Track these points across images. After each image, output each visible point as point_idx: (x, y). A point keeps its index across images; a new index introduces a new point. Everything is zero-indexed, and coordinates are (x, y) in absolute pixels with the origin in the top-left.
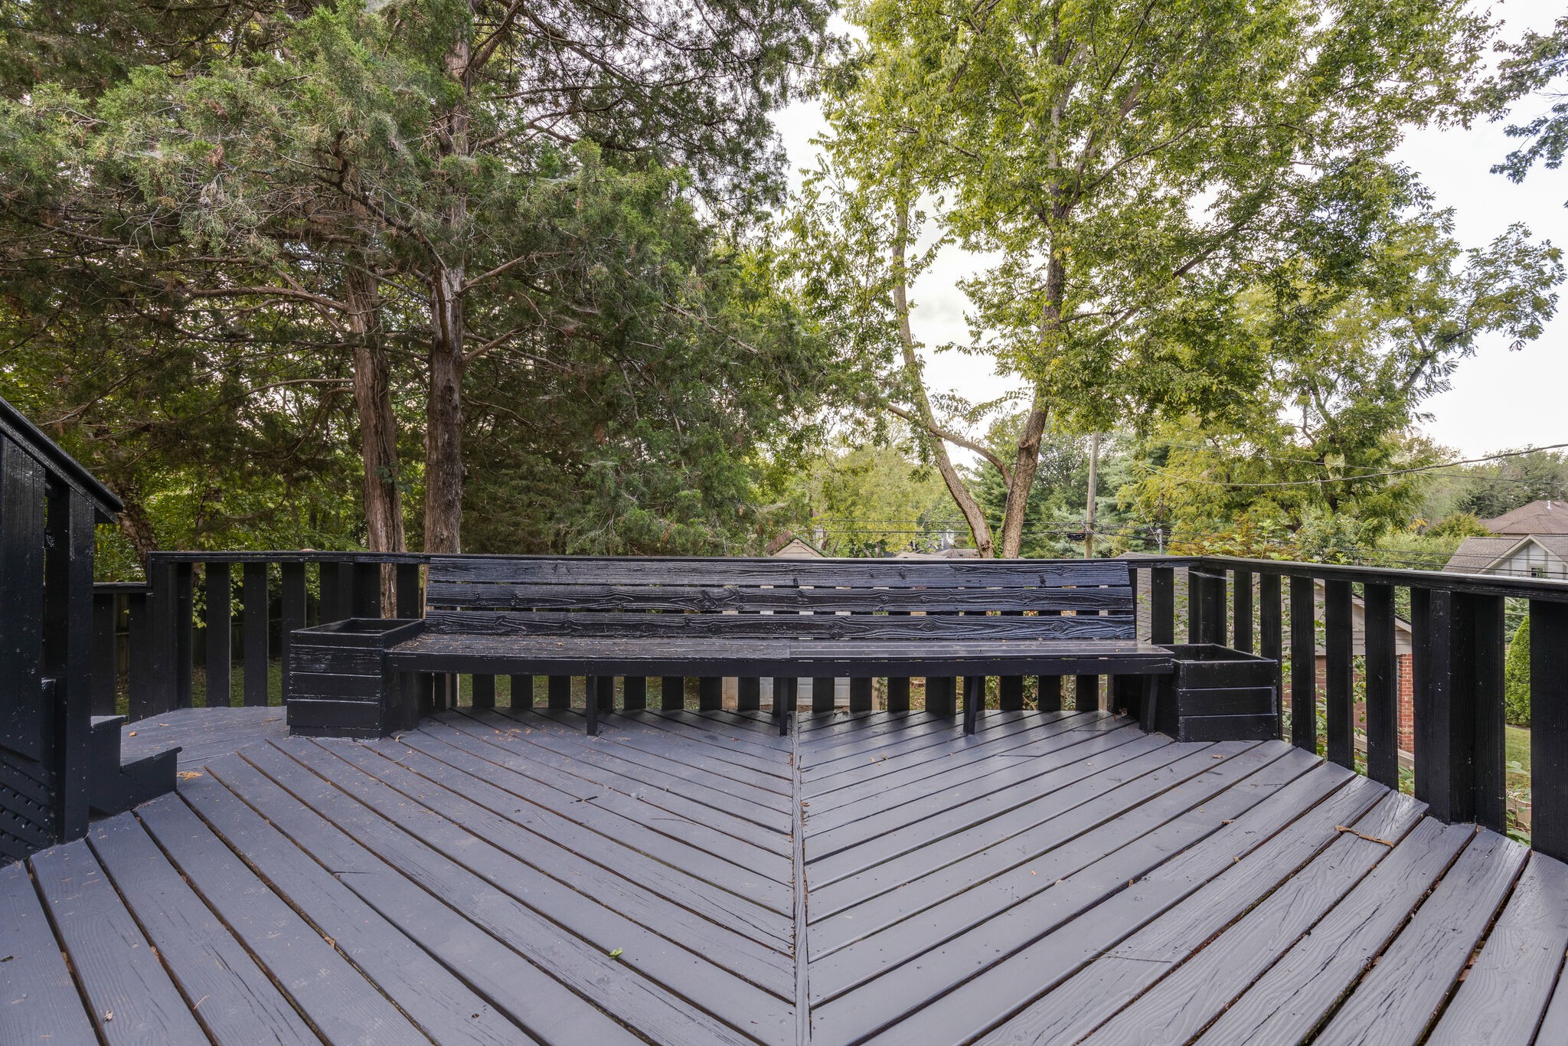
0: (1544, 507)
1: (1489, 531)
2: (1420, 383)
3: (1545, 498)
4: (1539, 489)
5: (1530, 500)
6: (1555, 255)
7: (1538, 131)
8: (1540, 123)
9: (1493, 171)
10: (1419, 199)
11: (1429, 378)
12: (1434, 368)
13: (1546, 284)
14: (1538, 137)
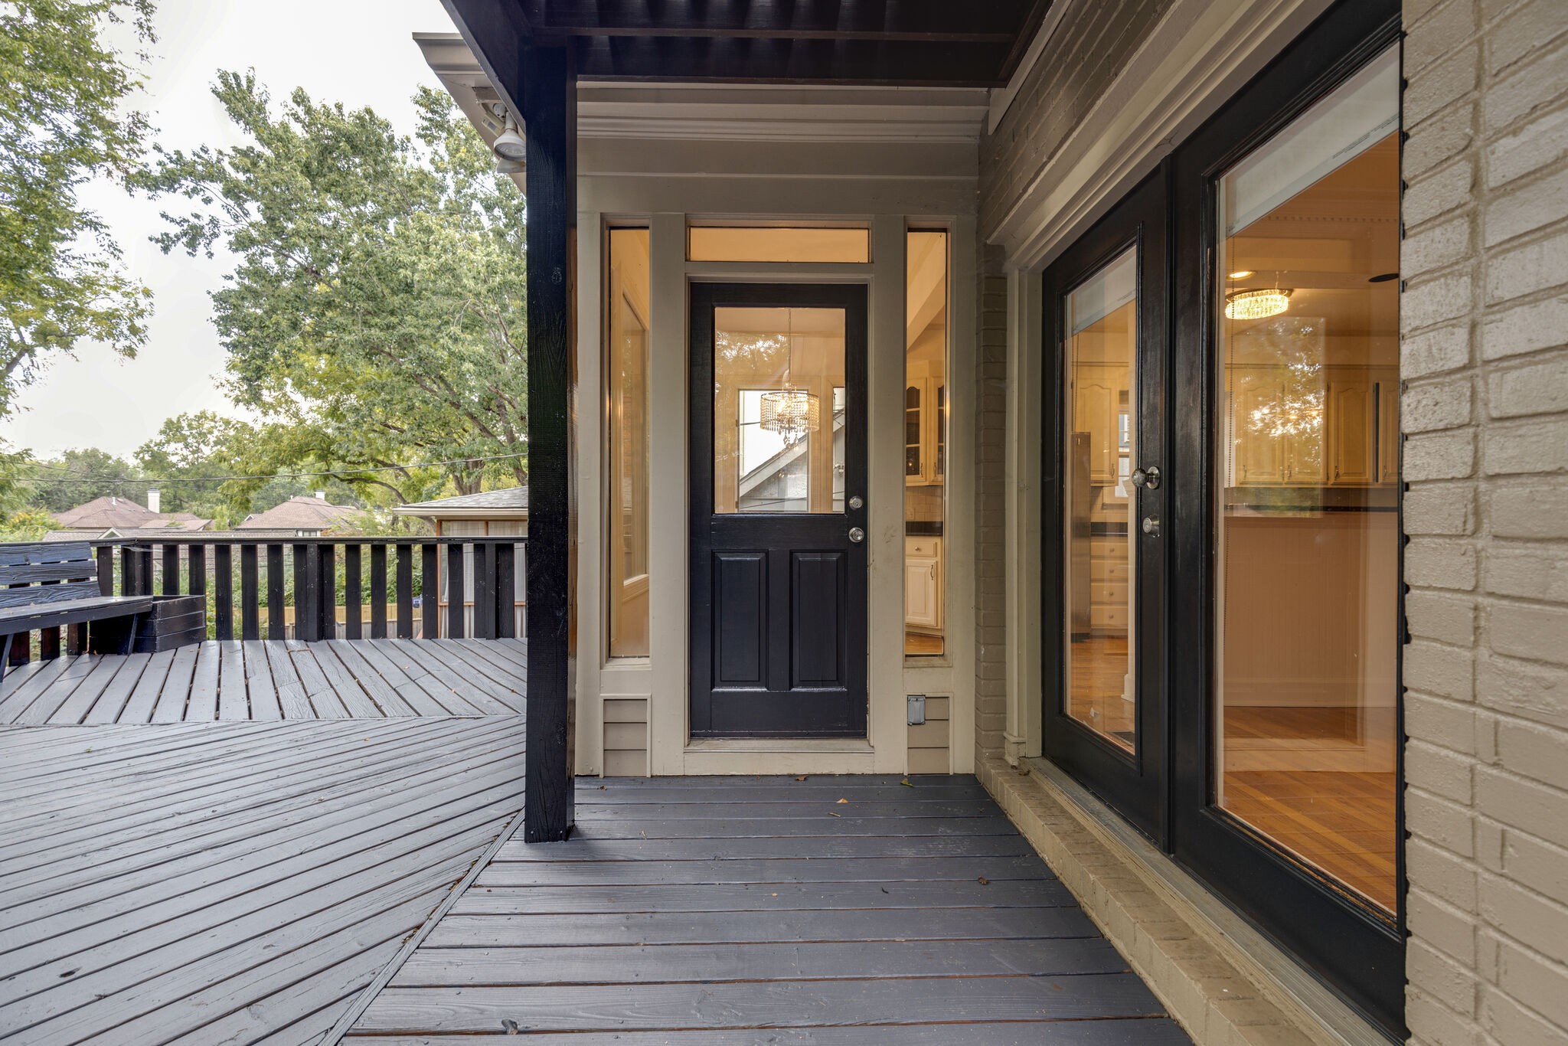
0: (110, 503)
1: (62, 525)
2: (17, 373)
3: (108, 495)
4: (103, 486)
5: (95, 496)
6: (147, 293)
7: (181, 224)
9: (152, 239)
10: (112, 249)
11: (26, 368)
12: (32, 361)
13: (141, 314)
14: (181, 228)
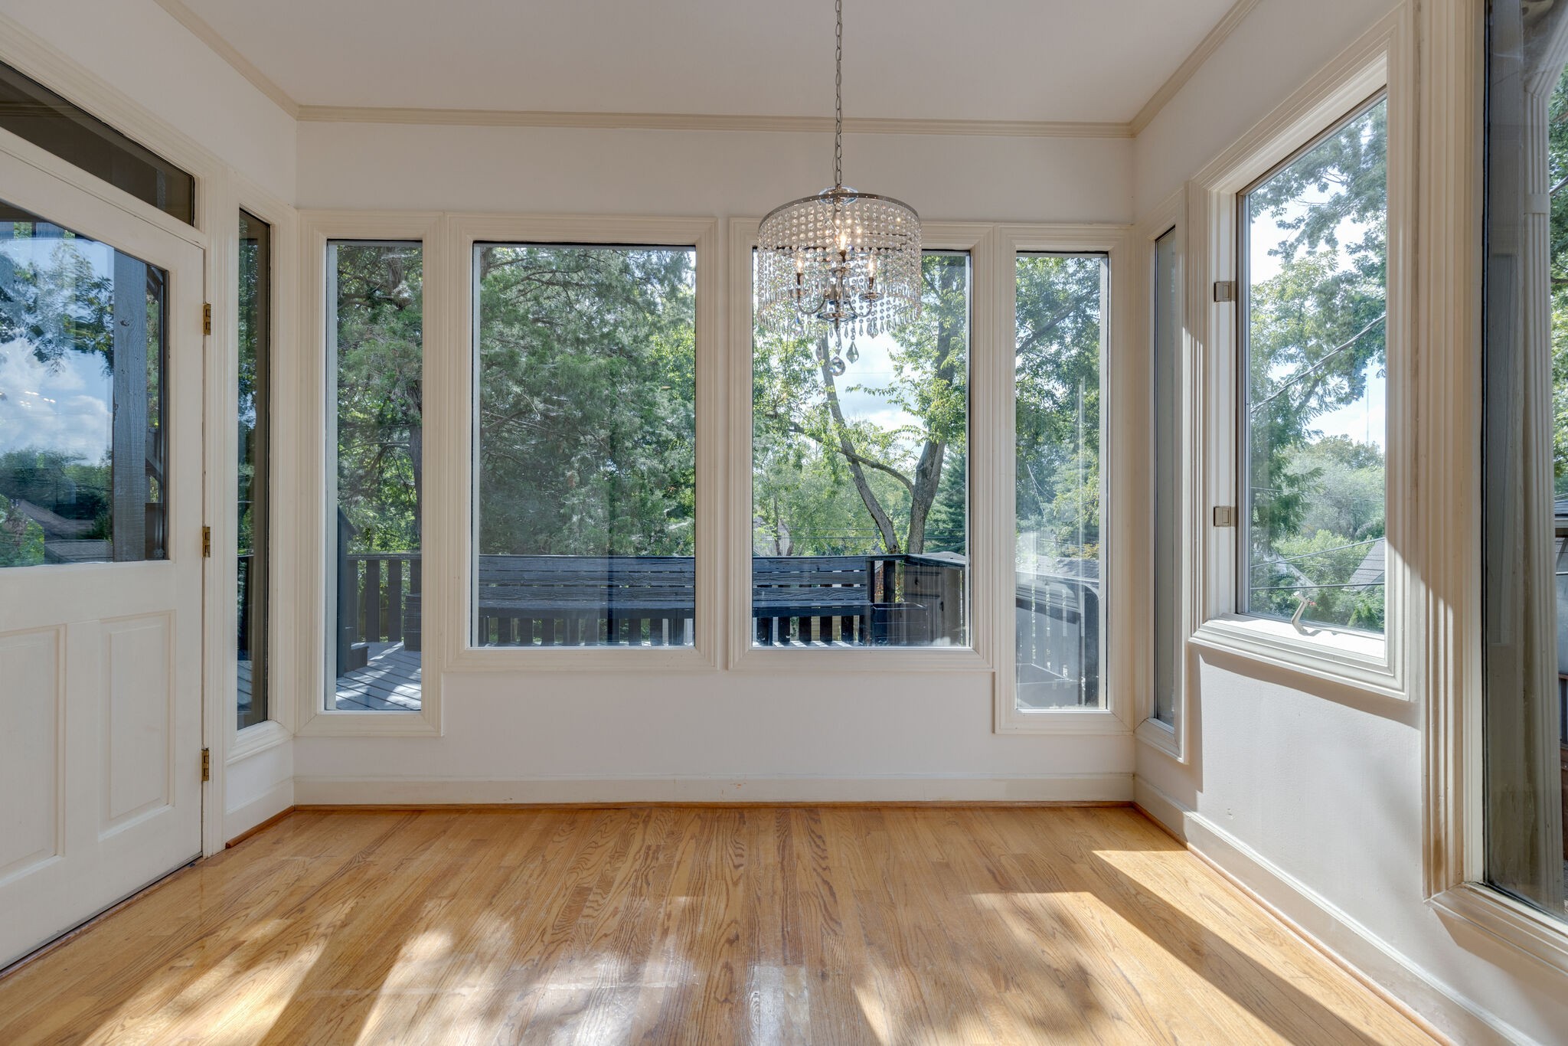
2: (1313, 402)
7: (1299, 227)
8: (1300, 221)
9: (1270, 253)
11: (1321, 398)
12: (1325, 390)
14: (1300, 230)
